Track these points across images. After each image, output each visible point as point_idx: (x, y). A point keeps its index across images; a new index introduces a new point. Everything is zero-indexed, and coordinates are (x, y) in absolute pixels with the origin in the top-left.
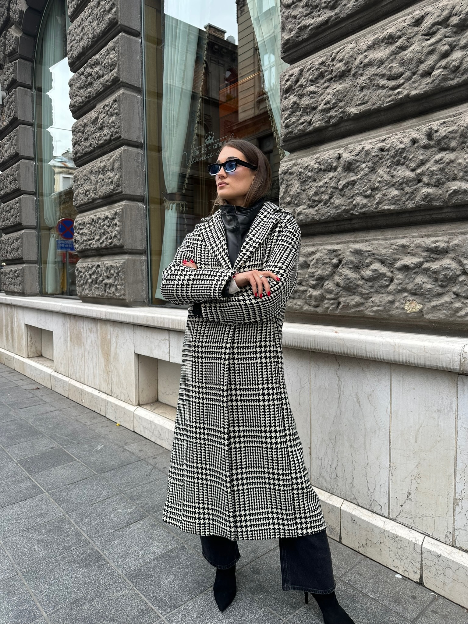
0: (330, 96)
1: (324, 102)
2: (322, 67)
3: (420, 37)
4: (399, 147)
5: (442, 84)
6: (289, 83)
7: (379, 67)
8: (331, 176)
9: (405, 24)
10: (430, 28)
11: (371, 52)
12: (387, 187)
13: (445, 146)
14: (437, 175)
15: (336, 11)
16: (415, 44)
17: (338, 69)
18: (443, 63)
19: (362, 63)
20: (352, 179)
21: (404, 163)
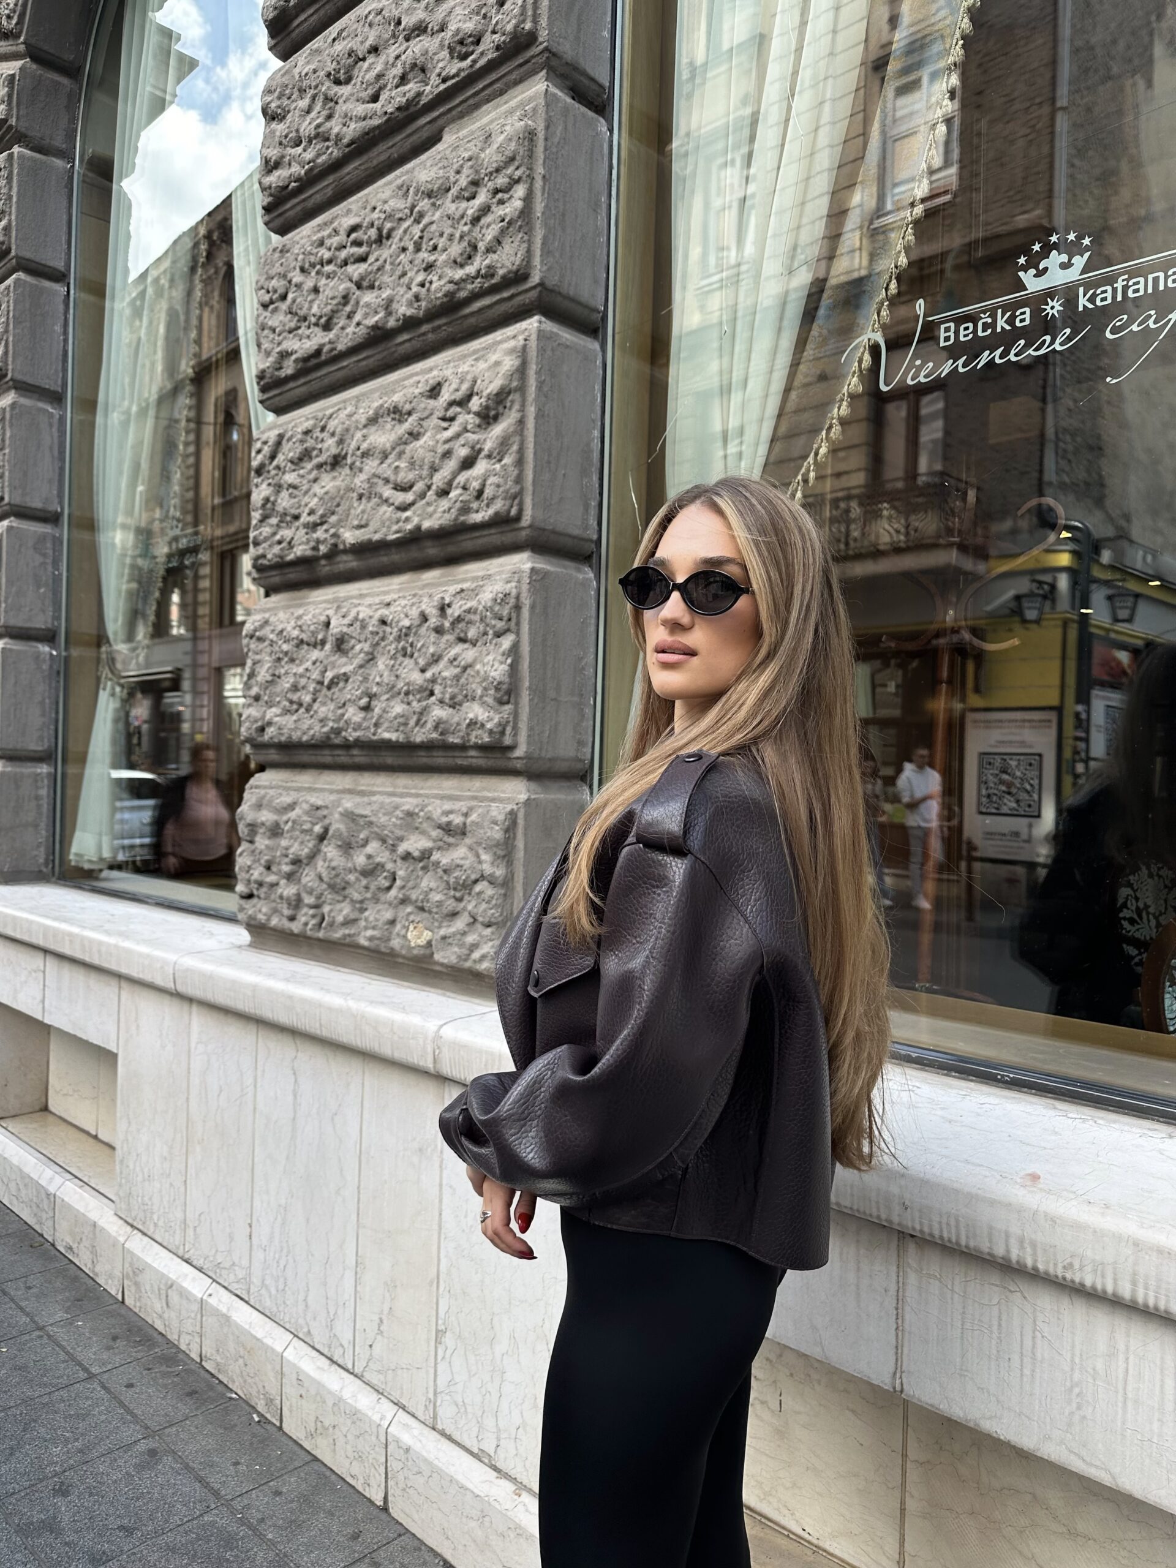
0: (316, 500)
1: (307, 510)
2: (309, 438)
3: (434, 421)
4: (401, 624)
5: (462, 518)
6: (260, 457)
7: (382, 463)
8: (314, 658)
9: (417, 391)
10: (447, 410)
11: (373, 429)
12: (386, 696)
13: (462, 635)
14: (451, 686)
15: (331, 335)
16: (428, 434)
17: (328, 450)
18: (461, 478)
19: (358, 449)
20: (343, 671)
21: (412, 656)
